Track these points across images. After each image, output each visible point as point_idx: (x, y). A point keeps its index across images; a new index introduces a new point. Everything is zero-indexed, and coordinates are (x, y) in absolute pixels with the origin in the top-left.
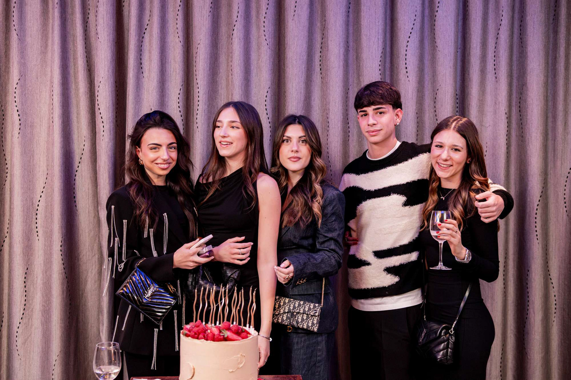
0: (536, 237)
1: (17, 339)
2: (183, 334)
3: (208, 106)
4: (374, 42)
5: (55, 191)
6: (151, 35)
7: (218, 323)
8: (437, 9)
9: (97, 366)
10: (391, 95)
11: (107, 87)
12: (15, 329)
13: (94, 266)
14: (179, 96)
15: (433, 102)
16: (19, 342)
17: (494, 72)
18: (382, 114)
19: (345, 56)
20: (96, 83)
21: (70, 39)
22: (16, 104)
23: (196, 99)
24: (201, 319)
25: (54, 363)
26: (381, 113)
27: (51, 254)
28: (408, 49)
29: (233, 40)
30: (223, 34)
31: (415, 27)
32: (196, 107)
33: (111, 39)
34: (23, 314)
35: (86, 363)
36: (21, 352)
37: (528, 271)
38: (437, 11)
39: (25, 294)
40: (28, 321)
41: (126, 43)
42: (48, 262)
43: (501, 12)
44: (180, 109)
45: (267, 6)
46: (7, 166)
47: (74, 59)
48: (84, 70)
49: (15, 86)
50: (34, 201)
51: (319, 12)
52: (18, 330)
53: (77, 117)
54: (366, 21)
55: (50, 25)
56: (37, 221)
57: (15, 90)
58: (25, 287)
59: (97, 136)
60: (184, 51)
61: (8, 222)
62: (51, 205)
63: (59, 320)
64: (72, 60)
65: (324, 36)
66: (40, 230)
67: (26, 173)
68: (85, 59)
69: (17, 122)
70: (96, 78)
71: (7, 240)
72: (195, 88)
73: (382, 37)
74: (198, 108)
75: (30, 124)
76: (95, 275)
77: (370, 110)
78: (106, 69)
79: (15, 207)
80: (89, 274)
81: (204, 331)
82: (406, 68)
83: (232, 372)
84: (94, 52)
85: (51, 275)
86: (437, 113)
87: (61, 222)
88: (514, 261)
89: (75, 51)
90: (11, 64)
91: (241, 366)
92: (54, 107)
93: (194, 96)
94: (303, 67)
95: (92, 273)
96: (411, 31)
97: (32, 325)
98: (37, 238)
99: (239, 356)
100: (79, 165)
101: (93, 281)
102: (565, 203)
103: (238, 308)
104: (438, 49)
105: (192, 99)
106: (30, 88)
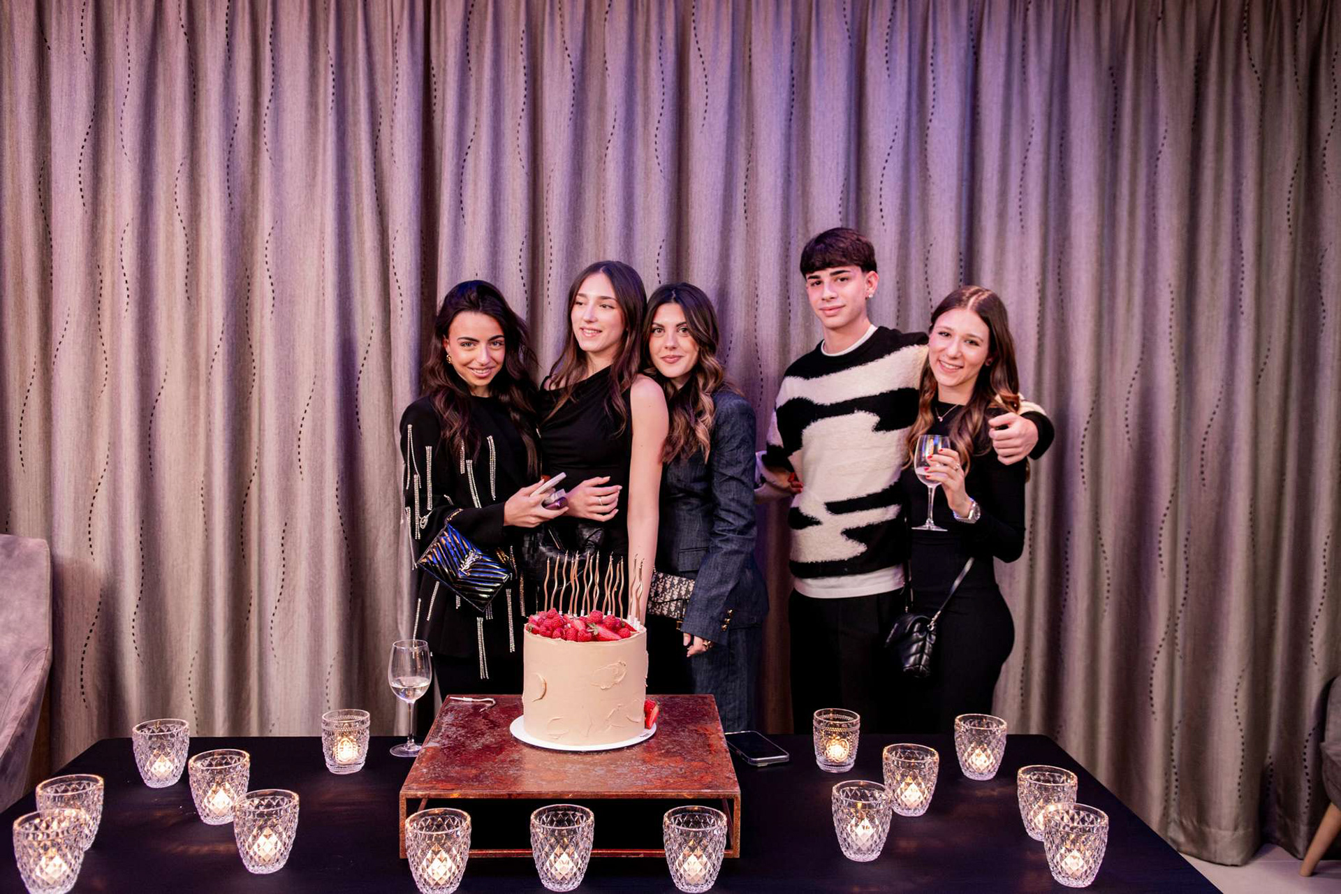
0: (1081, 480)
1: (272, 632)
2: (528, 629)
3: (566, 270)
4: (830, 169)
5: (327, 403)
6: (477, 157)
7: (582, 612)
8: (930, 117)
9: (394, 676)
10: (858, 250)
11: (407, 239)
12: (270, 617)
13: (388, 521)
14: (520, 253)
15: (921, 266)
16: (275, 637)
17: (1019, 217)
18: (845, 281)
19: (784, 191)
20: (390, 232)
21: (351, 164)
22: (267, 266)
23: (547, 257)
24: (556, 606)
25: (329, 669)
26: (842, 280)
27: (321, 501)
28: (884, 179)
29: (607, 163)
30: (591, 154)
31: (895, 145)
32: (547, 272)
33: (415, 162)
34: (281, 594)
35: (378, 671)
36: (278, 652)
37: (1069, 532)
38: (931, 121)
39: (283, 562)
40: (289, 606)
41: (437, 171)
42: (317, 514)
43: (1030, 123)
44: (522, 274)
45: (661, 111)
46: (254, 364)
47: (357, 195)
48: (372, 213)
49: (267, 238)
50: (295, 419)
51: (744, 120)
52: (273, 618)
53: (362, 287)
54: (817, 135)
55: (321, 142)
56: (299, 450)
57: (267, 245)
58: (283, 552)
59: (392, 317)
60: (528, 182)
61: (257, 450)
62: (321, 425)
63: (335, 604)
64: (353, 197)
65: (750, 158)
66: (304, 463)
67: (284, 375)
68: (374, 195)
69: (269, 295)
70: (390, 226)
71: (255, 479)
72: (545, 240)
73: (843, 160)
74: (551, 272)
75: (288, 299)
76: (389, 535)
77: (825, 275)
78: (407, 212)
79: (266, 428)
80: (381, 534)
81: (562, 625)
82: (881, 210)
83: (606, 689)
84: (387, 185)
85: (321, 535)
86: (929, 282)
87: (338, 452)
88: (1046, 517)
89: (359, 184)
90: (261, 204)
91: (619, 680)
92: (326, 272)
93: (543, 254)
94: (718, 206)
95: (385, 532)
96: (889, 151)
97: (294, 612)
98: (300, 476)
99: (616, 664)
100: (365, 362)
101: (386, 546)
102: (1127, 426)
103: (615, 589)
104: (931, 181)
105: (540, 258)
106: (289, 242)
